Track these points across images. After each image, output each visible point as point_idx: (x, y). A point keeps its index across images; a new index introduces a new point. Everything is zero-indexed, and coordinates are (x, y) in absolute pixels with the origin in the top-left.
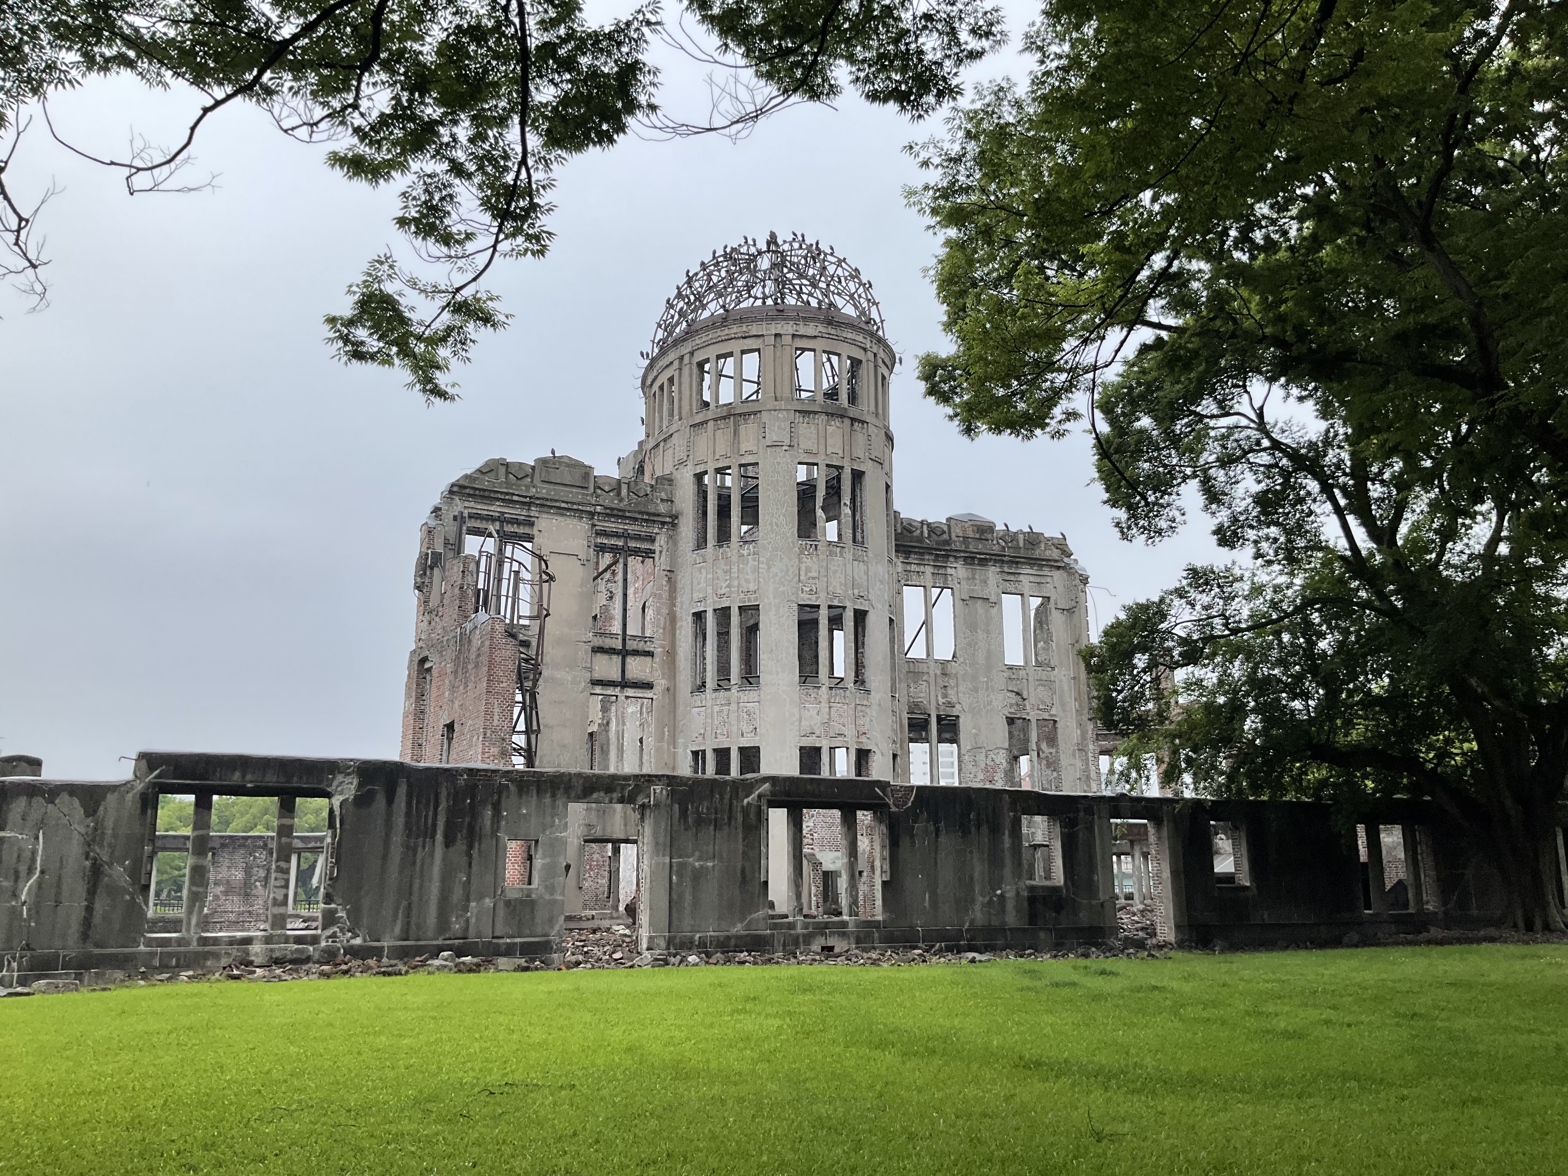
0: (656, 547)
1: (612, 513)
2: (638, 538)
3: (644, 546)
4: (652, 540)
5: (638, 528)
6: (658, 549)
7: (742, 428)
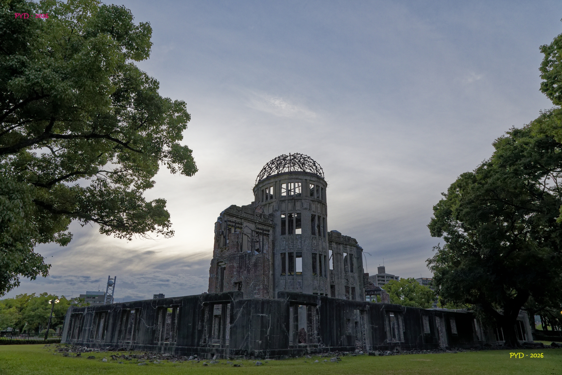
0: (270, 233)
1: (260, 223)
2: (266, 230)
3: (267, 233)
4: (269, 231)
5: (266, 228)
6: (270, 234)
7: (296, 203)
